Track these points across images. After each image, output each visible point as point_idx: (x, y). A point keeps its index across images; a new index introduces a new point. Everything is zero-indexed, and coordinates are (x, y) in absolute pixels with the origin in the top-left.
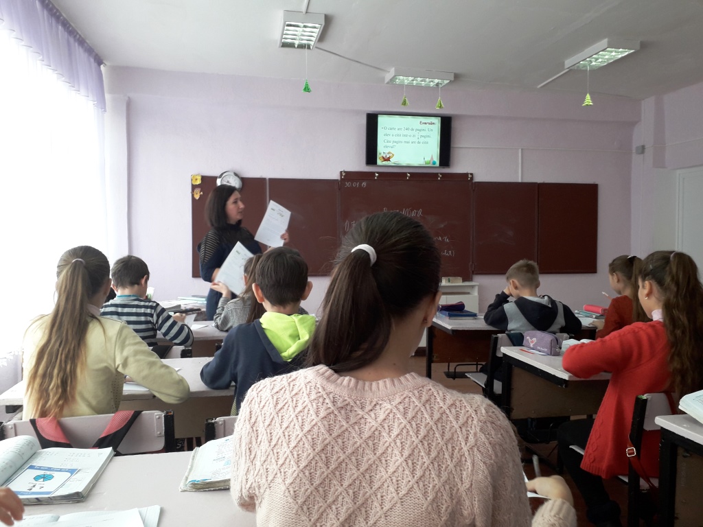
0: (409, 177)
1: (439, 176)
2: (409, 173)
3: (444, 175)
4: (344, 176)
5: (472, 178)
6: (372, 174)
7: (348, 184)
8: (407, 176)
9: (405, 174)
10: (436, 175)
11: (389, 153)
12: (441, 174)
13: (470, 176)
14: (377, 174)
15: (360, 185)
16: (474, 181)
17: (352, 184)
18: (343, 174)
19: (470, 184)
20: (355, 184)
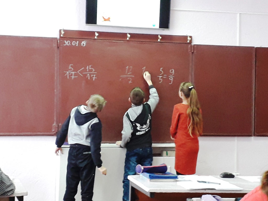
0: (130, 38)
1: (159, 38)
2: (129, 34)
3: (164, 37)
4: (64, 35)
5: (191, 41)
6: (93, 33)
7: (67, 43)
8: (127, 37)
9: (124, 35)
10: (156, 36)
12: (161, 36)
13: (189, 39)
14: (97, 34)
15: (80, 43)
16: (193, 44)
17: (71, 43)
18: (63, 32)
19: (189, 46)
20: (74, 43)
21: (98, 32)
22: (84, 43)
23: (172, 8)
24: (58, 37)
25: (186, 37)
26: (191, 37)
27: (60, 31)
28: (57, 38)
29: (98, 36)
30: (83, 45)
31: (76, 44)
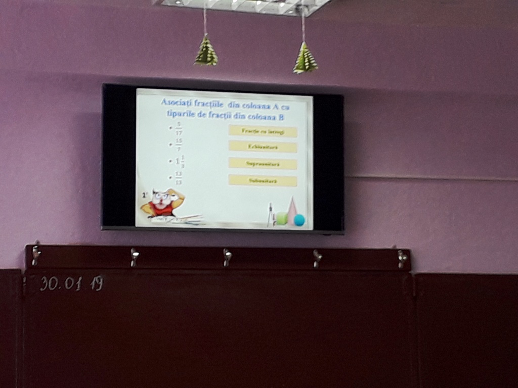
1: (314, 259)
2: (230, 250)
3: (329, 254)
5: (408, 264)
6: (124, 251)
10: (307, 254)
11: (170, 193)
12: (320, 251)
13: (402, 257)
14: (135, 254)
15: (86, 283)
16: (413, 272)
18: (36, 253)
19: (405, 279)
20: (70, 282)
22: (98, 281)
24: (24, 267)
25: (393, 253)
26: (407, 252)
27: (29, 249)
29: (138, 260)
30: (97, 285)
31: (75, 286)
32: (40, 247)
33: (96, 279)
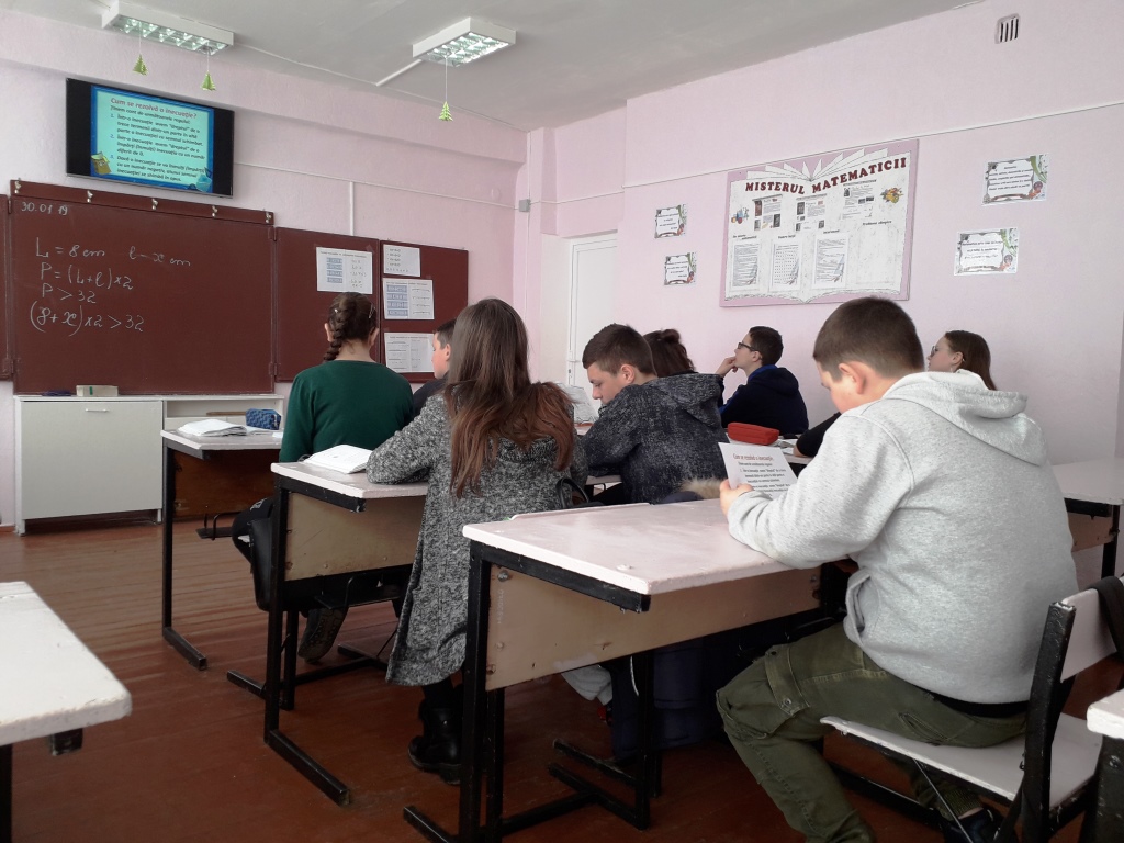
0: (158, 207)
1: (212, 211)
2: (157, 199)
3: (222, 210)
4: (19, 190)
5: (272, 220)
6: (83, 192)
7: (27, 206)
8: (152, 204)
9: (148, 200)
10: (207, 208)
12: (217, 207)
13: (268, 216)
14: (90, 195)
15: (55, 209)
16: (275, 226)
17: (37, 208)
18: (18, 186)
19: (269, 229)
20: (43, 208)
21: (92, 191)
22: (64, 209)
23: (235, 161)
24: (9, 194)
25: (263, 213)
26: (271, 214)
27: (13, 182)
28: (5, 196)
29: (92, 199)
30: (63, 212)
31: (47, 210)
32: (20, 182)
33: (62, 208)
